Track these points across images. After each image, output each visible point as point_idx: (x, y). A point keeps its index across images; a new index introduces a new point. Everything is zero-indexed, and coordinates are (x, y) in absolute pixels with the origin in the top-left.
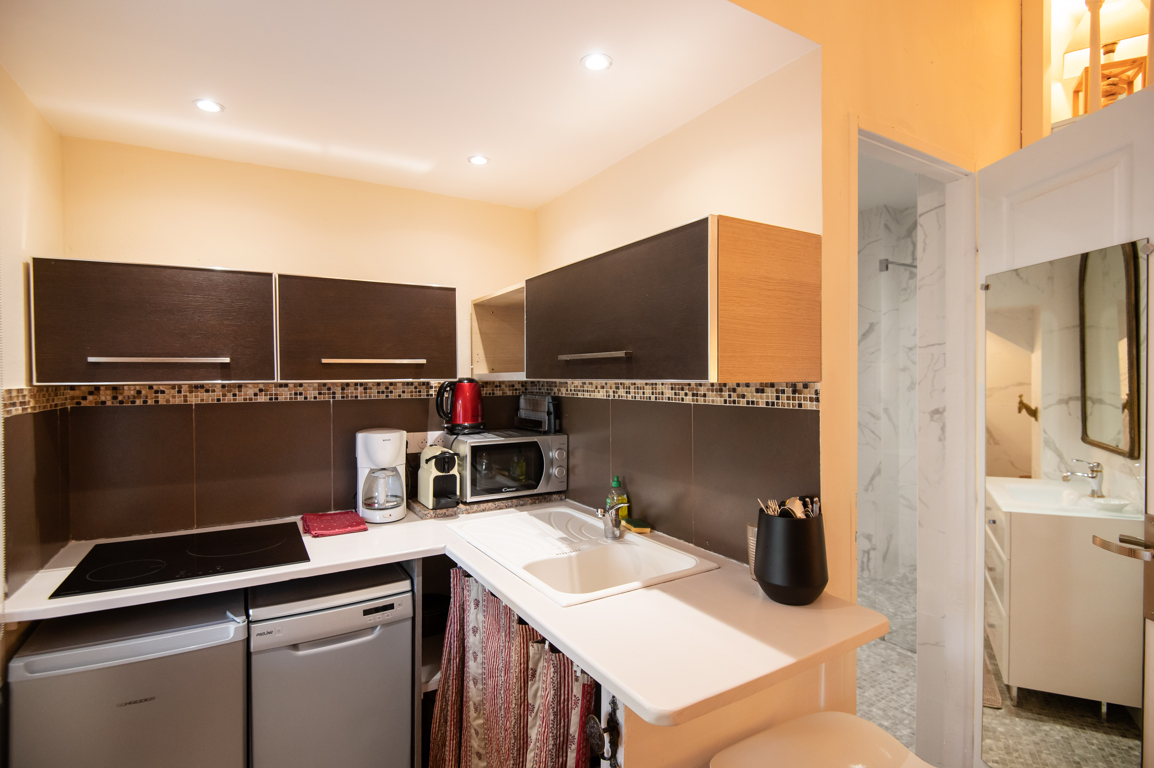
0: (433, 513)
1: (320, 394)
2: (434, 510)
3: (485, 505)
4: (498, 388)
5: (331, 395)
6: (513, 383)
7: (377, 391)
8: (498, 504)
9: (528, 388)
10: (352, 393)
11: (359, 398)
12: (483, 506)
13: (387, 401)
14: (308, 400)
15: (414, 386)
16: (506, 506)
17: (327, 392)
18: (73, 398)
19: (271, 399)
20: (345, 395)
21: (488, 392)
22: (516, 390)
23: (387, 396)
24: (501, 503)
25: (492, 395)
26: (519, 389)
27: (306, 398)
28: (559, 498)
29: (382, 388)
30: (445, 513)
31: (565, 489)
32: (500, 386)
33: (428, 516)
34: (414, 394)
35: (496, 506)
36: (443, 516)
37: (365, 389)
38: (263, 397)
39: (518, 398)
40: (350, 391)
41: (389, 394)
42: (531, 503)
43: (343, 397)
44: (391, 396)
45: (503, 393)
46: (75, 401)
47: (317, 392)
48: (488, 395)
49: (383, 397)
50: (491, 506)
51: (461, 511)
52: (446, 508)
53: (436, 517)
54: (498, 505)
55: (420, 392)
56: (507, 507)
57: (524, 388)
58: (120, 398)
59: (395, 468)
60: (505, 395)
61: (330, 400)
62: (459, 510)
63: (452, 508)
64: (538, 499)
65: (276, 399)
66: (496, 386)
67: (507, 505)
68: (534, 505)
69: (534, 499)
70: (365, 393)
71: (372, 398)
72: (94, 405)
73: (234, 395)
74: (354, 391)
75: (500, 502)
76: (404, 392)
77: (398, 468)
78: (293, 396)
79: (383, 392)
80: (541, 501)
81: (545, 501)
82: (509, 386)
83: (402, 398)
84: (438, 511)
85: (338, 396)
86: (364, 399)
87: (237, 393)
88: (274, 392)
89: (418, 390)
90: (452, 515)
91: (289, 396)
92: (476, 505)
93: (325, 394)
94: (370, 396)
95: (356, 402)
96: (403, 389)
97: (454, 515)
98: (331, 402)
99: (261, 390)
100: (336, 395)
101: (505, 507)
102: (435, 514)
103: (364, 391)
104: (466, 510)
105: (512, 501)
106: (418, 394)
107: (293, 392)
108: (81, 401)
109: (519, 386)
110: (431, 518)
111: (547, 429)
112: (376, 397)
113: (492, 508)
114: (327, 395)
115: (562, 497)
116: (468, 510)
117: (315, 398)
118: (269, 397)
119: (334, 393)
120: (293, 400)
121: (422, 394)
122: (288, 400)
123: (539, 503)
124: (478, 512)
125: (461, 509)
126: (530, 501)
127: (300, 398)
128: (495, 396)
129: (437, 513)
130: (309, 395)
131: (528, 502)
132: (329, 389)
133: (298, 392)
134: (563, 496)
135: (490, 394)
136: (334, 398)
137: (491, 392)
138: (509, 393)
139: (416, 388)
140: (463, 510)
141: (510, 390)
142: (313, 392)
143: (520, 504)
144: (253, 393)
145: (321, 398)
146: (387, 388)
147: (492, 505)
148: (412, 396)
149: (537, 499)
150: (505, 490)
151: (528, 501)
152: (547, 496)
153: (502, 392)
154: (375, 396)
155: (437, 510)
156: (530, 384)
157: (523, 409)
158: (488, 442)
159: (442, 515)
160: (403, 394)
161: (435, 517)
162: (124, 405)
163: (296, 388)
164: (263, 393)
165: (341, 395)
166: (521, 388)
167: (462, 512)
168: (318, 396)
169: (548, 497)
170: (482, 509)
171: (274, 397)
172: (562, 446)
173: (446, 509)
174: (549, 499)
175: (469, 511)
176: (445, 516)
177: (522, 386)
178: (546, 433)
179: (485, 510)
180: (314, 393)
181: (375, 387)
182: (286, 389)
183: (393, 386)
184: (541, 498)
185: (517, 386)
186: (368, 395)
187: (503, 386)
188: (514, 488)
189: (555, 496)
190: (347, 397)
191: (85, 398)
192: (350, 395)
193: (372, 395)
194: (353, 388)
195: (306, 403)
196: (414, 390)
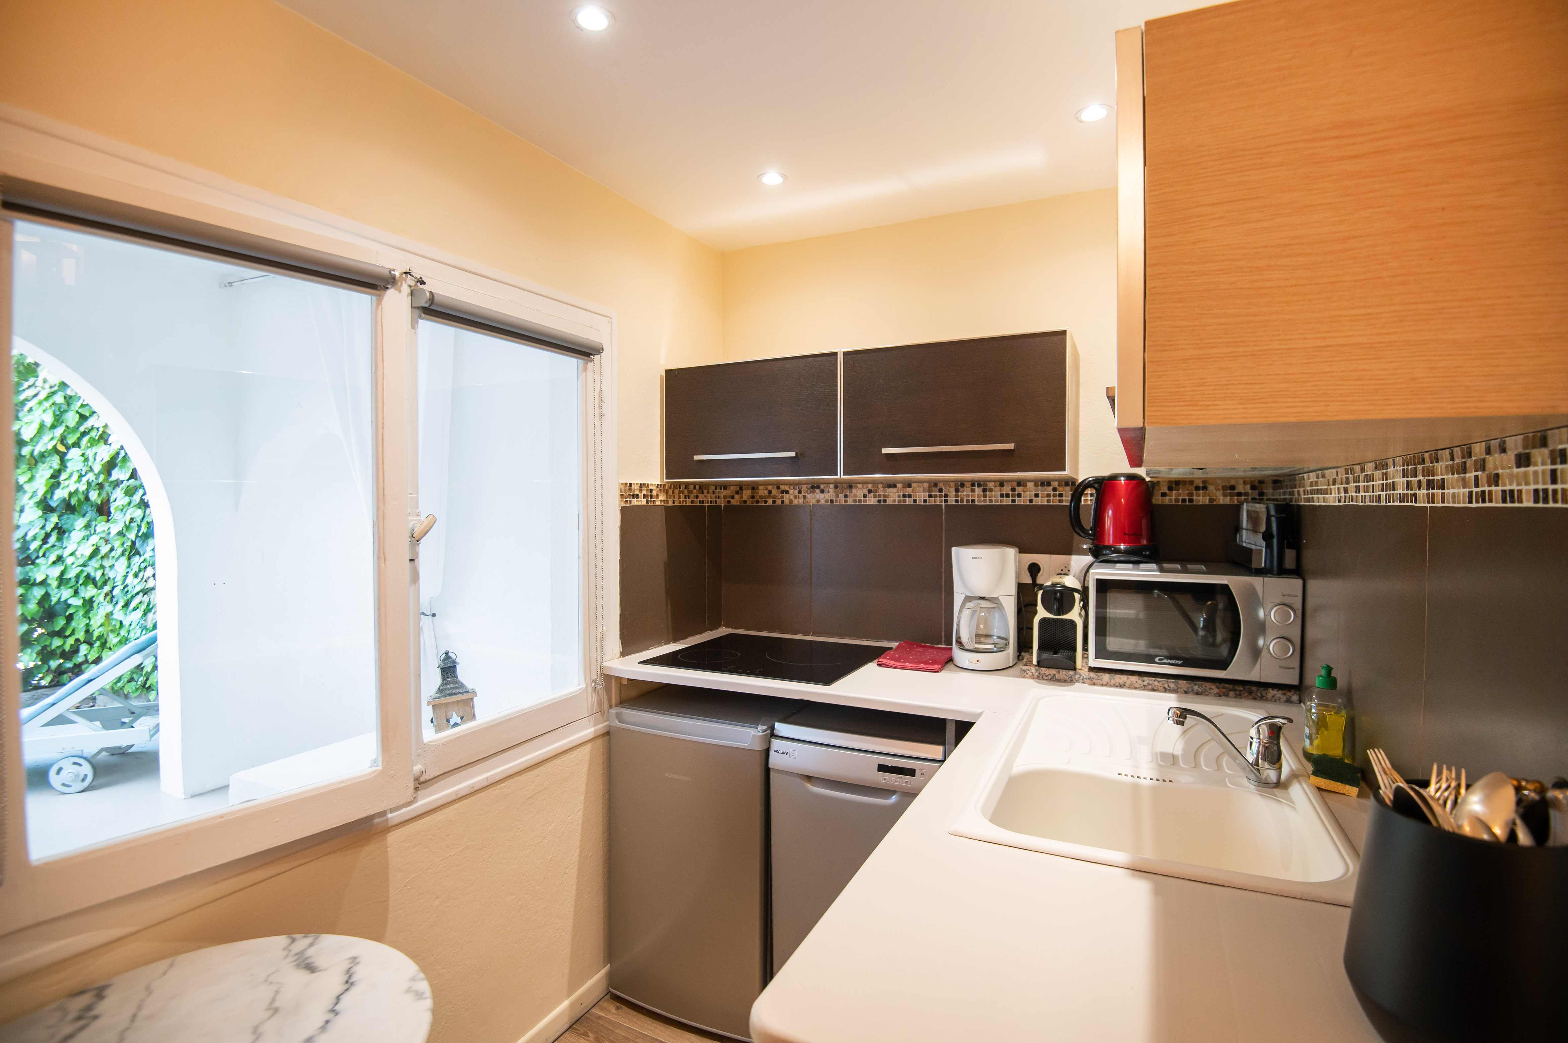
0: (1036, 672)
1: (930, 496)
2: (1037, 667)
3: (1123, 678)
4: (1201, 492)
5: (943, 499)
6: (1233, 483)
7: (999, 493)
8: (1148, 681)
9: (1265, 491)
10: (967, 496)
11: (976, 503)
12: (1120, 678)
13: (1013, 508)
14: (917, 504)
15: (1052, 487)
16: (1165, 688)
17: (938, 494)
18: (725, 497)
19: (879, 501)
20: (959, 499)
21: (1180, 498)
22: (1239, 494)
23: (1013, 501)
24: (1154, 681)
25: (1187, 503)
26: (1246, 494)
27: (915, 501)
28: (1284, 698)
29: (1007, 489)
30: (1054, 675)
31: (1296, 682)
32: (1205, 488)
33: (1027, 674)
34: (1052, 498)
35: (1145, 683)
36: (1051, 679)
37: (984, 490)
38: (872, 499)
39: (1238, 508)
40: (965, 493)
41: (1016, 499)
42: (1217, 693)
43: (956, 501)
44: (1019, 501)
45: (1211, 500)
46: (727, 500)
47: (928, 493)
48: (1180, 503)
49: (1007, 501)
50: (1134, 682)
51: (1081, 678)
52: (1056, 668)
53: (1040, 677)
54: (1148, 683)
55: (1061, 495)
56: (1166, 690)
57: (1257, 492)
58: (757, 498)
59: (997, 598)
60: (1215, 503)
61: (942, 505)
62: (1077, 676)
63: (1067, 671)
64: (1234, 690)
65: (885, 501)
66: (1197, 488)
67: (1166, 686)
68: (1223, 698)
69: (1224, 688)
70: (985, 496)
71: (994, 503)
72: (739, 504)
73: (846, 496)
74: (970, 493)
75: (1154, 679)
76: (1037, 495)
77: (1003, 600)
78: (902, 499)
79: (1008, 496)
80: (1240, 695)
81: (1250, 697)
82: (1224, 488)
83: (1034, 503)
84: (1044, 670)
85: (952, 500)
86: (983, 504)
87: (848, 494)
88: (882, 494)
89: (1057, 493)
90: (1065, 681)
91: (897, 499)
92: (1107, 675)
93: (935, 496)
94: (991, 501)
95: (972, 508)
96: (1035, 491)
97: (1069, 681)
98: (943, 507)
99: (870, 491)
100: (949, 499)
101: (1161, 689)
102: (1039, 674)
103: (982, 493)
104: (1089, 679)
105: (1178, 683)
106: (1058, 498)
107: (902, 494)
108: (731, 500)
109: (1244, 488)
110: (1032, 677)
111: (1263, 565)
112: (998, 502)
113: (1137, 685)
114: (938, 498)
115: (1291, 697)
116: (1093, 678)
117: (925, 501)
118: (877, 499)
119: (946, 496)
120: (902, 503)
121: (1064, 498)
122: (897, 503)
123: (1235, 697)
124: (1111, 686)
125: (1080, 675)
126: (1216, 691)
127: (909, 502)
128: (1195, 505)
129: (1042, 672)
130: (919, 498)
131: (1212, 691)
132: (941, 490)
133: (907, 494)
134: (1293, 695)
135: (1184, 501)
136: (946, 501)
137: (1187, 498)
138: (1223, 500)
139: (1055, 490)
140: (1085, 677)
141: (1225, 495)
142: (922, 494)
143: (1193, 690)
144: (862, 494)
145: (932, 502)
146: (1013, 490)
147: (1137, 680)
148: (1048, 501)
149: (1231, 690)
150: (1159, 660)
151: (1212, 689)
152: (1254, 688)
153: (1208, 498)
154: (996, 501)
155: (1042, 669)
156: (1270, 485)
157: (1245, 529)
158: (1140, 577)
159: (1050, 677)
160: (1036, 498)
161: (1038, 678)
162: (759, 504)
163: (905, 490)
164: (872, 494)
165: (954, 499)
166: (1250, 492)
167: (1083, 679)
168: (928, 499)
169: (1258, 690)
170: (1118, 684)
171: (882, 499)
172: (1287, 600)
173: (1057, 670)
174: (1259, 694)
175: (1095, 681)
176: (1054, 680)
177: (1253, 488)
178: (1259, 572)
179: (1124, 685)
180: (924, 495)
181: (998, 488)
182: (894, 490)
183: (1022, 487)
184: (1241, 689)
185: (1240, 488)
186: (988, 499)
187: (1211, 488)
188: (1178, 660)
189: (1272, 692)
190: (962, 501)
191: (733, 497)
192: (965, 499)
193: (993, 499)
194: (969, 489)
195: (915, 508)
196: (1052, 493)
